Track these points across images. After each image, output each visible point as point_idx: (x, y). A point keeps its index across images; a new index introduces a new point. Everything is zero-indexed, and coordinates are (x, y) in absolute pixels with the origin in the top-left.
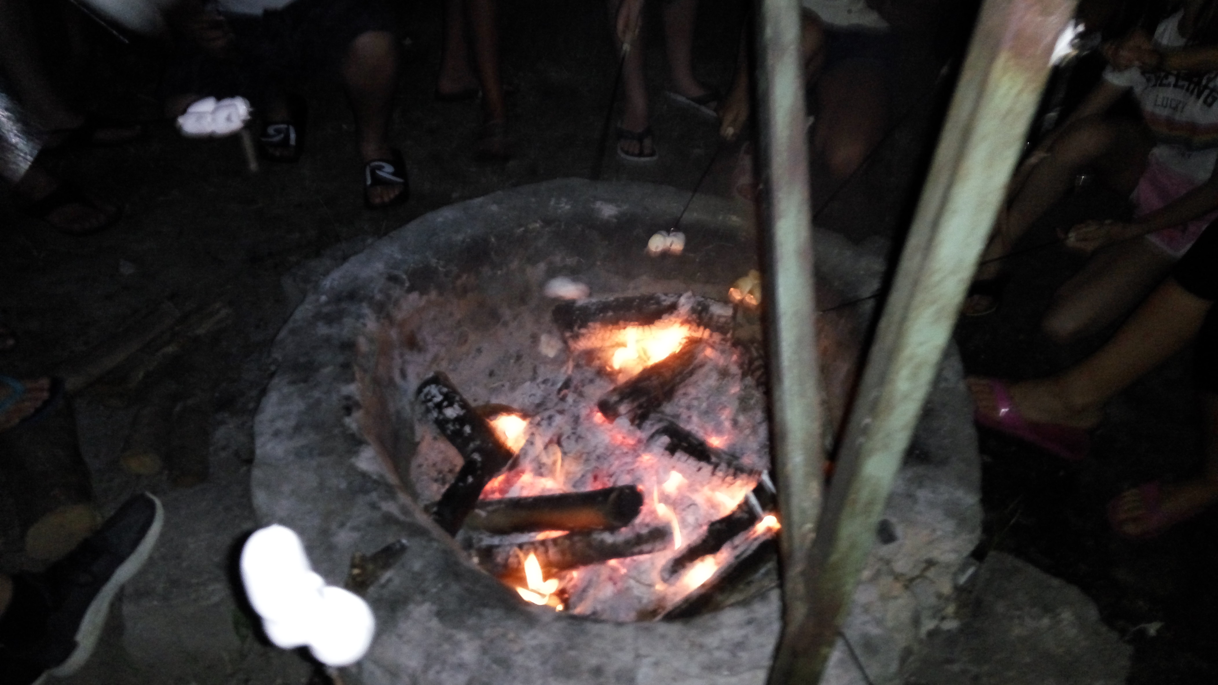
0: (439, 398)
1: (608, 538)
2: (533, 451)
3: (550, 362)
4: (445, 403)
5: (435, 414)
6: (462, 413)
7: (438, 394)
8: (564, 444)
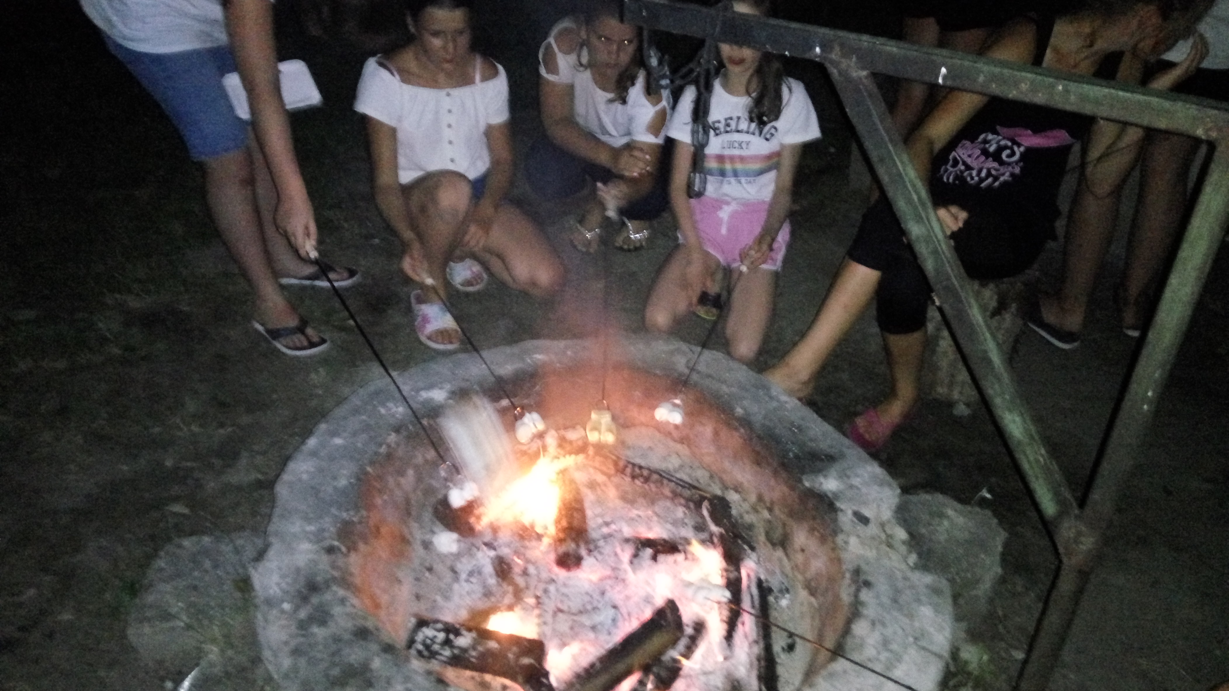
0: (441, 636)
2: (548, 630)
3: (458, 556)
4: (452, 636)
5: (447, 652)
6: (474, 634)
7: (436, 633)
8: (565, 608)
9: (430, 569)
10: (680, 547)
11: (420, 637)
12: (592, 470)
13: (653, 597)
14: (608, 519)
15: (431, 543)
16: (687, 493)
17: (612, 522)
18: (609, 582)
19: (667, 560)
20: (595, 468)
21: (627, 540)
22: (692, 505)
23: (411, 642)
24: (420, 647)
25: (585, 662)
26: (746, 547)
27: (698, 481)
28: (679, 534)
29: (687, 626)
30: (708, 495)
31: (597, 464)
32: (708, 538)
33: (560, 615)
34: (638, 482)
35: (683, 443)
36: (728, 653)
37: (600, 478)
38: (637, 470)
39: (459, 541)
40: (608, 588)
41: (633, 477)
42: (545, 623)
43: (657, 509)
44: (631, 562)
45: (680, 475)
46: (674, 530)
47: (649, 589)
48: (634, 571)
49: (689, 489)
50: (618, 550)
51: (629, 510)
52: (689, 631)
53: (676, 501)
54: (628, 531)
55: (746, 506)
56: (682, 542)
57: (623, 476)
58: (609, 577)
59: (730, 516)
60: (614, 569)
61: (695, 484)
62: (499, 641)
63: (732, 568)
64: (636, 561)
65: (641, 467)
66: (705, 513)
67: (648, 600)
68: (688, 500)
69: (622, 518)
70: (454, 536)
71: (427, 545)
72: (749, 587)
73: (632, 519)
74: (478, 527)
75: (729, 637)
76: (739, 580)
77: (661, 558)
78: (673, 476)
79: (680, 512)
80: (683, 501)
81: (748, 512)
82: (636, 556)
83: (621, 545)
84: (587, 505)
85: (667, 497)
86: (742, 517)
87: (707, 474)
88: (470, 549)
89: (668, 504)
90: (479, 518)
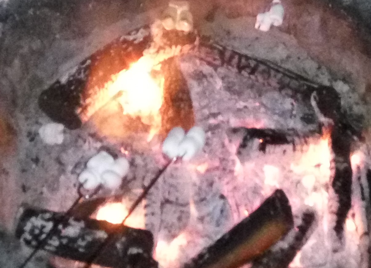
0: (49, 226)
1: (284, 244)
2: (156, 221)
3: (64, 147)
4: (60, 227)
5: (55, 242)
6: (82, 224)
7: (44, 223)
8: (172, 198)
9: (36, 161)
10: (289, 138)
11: (28, 227)
12: (198, 61)
13: (261, 188)
14: (214, 110)
15: (37, 134)
16: (294, 83)
17: (219, 113)
18: (218, 173)
19: (274, 151)
20: (201, 59)
21: (235, 131)
22: (299, 96)
23: (20, 232)
24: (29, 237)
25: (193, 253)
26: (355, 138)
27: (306, 72)
28: (287, 125)
29: (297, 217)
30: (316, 86)
31: (203, 55)
32: (317, 130)
33: (168, 206)
34: (245, 73)
35: (290, 34)
36: (338, 245)
37: (206, 69)
38: (243, 61)
39: (64, 132)
40: (216, 179)
41: (240, 68)
42: (153, 214)
43: (264, 100)
44: (239, 153)
45: (288, 66)
46: (282, 121)
47: (257, 181)
48: (242, 161)
49: (296, 79)
50: (226, 142)
51: (237, 101)
52: (298, 222)
53: (283, 92)
54: (234, 122)
55: (355, 97)
56: (291, 132)
57: (230, 67)
58: (217, 168)
59: (339, 107)
60: (222, 160)
61: (303, 75)
62: (107, 231)
63: (341, 159)
64: (244, 151)
65: (247, 58)
66: (314, 103)
67: (256, 190)
68: (296, 91)
69: (229, 109)
70: (61, 127)
71: (33, 137)
72: (359, 178)
73: (239, 110)
74: (85, 118)
75: (339, 228)
76: (348, 171)
77: (270, 148)
78: (280, 67)
79: (288, 103)
80: (290, 92)
81: (357, 104)
82: (243, 146)
83: (228, 136)
84: (194, 95)
85: (275, 89)
86: (351, 108)
87: (315, 65)
88: (76, 141)
89: (276, 95)
90: (85, 108)
